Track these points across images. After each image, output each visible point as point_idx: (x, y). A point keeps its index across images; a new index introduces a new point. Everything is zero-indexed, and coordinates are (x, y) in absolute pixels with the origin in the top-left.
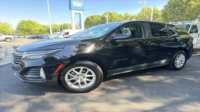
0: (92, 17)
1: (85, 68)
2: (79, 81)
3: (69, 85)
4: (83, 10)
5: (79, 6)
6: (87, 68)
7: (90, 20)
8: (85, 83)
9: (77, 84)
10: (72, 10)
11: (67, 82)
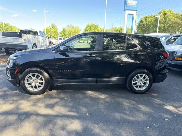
0: (146, 18)
1: (38, 74)
2: (33, 85)
3: (27, 87)
4: (136, 10)
5: (133, 5)
6: (40, 75)
7: (143, 22)
8: (37, 87)
9: (32, 87)
10: (126, 11)
11: (26, 85)
